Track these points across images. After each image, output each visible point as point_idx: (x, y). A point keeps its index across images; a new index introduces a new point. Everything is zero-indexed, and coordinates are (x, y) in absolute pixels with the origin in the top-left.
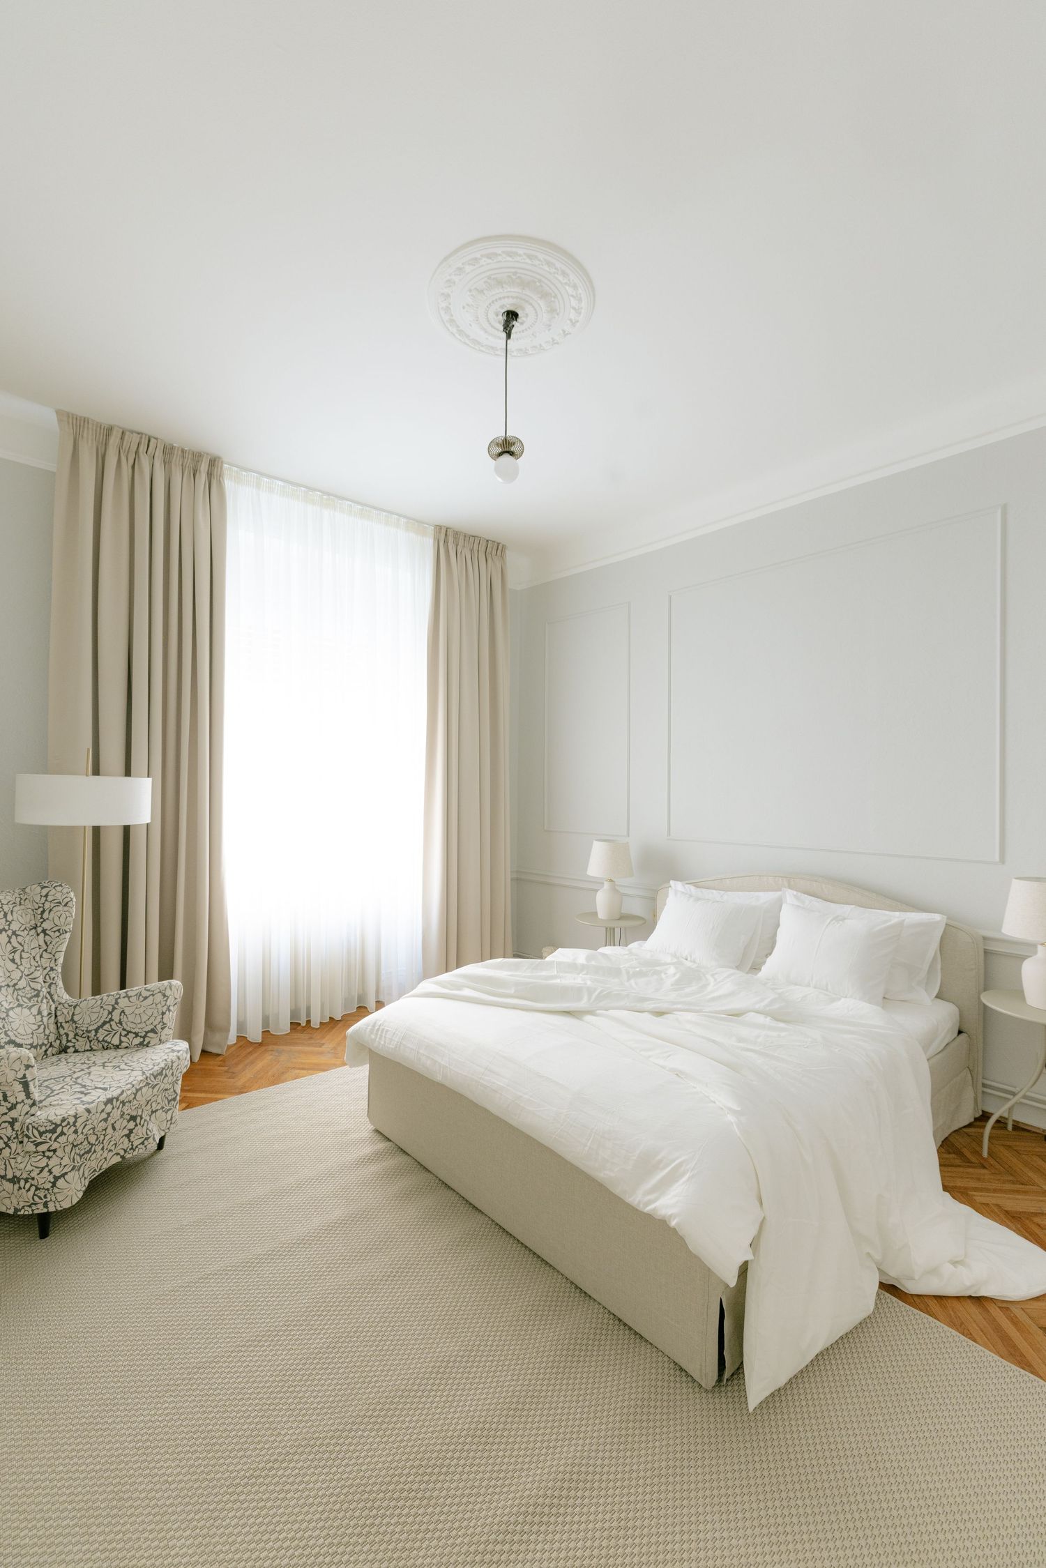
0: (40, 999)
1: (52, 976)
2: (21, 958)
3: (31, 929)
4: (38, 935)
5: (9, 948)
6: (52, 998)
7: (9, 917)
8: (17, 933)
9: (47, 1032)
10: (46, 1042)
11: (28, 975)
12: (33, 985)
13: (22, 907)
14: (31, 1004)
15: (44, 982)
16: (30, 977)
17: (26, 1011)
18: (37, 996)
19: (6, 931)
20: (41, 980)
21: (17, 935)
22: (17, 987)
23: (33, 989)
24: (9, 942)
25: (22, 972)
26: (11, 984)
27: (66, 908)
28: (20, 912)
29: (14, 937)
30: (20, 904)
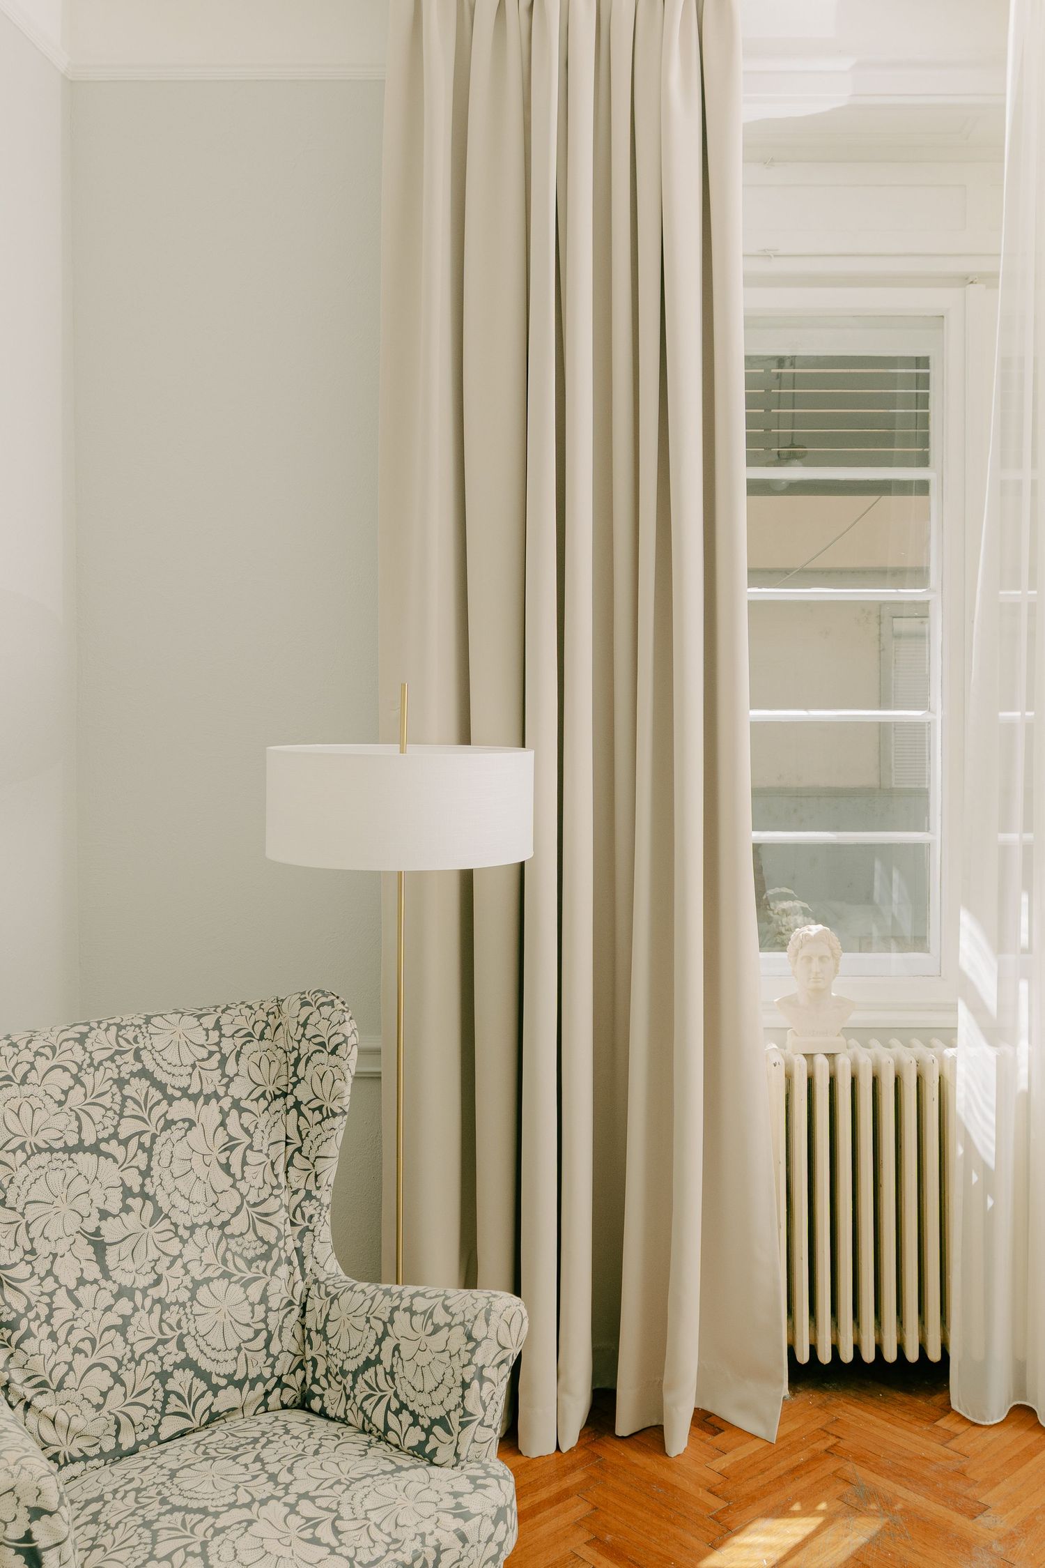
0: (271, 1264)
1: (309, 1211)
2: (244, 1163)
3: (276, 1097)
4: (288, 1112)
5: (221, 1137)
6: (302, 1265)
7: (231, 1068)
8: (243, 1104)
9: (275, 1347)
10: (267, 1373)
11: (255, 1205)
12: (262, 1229)
13: (265, 1044)
14: (249, 1275)
15: (293, 1224)
16: (259, 1209)
17: (236, 1291)
18: (266, 1257)
19: (218, 1098)
20: (281, 1217)
21: (242, 1110)
22: (228, 1230)
23: (261, 1239)
24: (223, 1124)
25: (243, 1197)
26: (217, 1222)
27: (333, 1059)
28: (255, 1058)
29: (234, 1113)
30: (262, 1038)
